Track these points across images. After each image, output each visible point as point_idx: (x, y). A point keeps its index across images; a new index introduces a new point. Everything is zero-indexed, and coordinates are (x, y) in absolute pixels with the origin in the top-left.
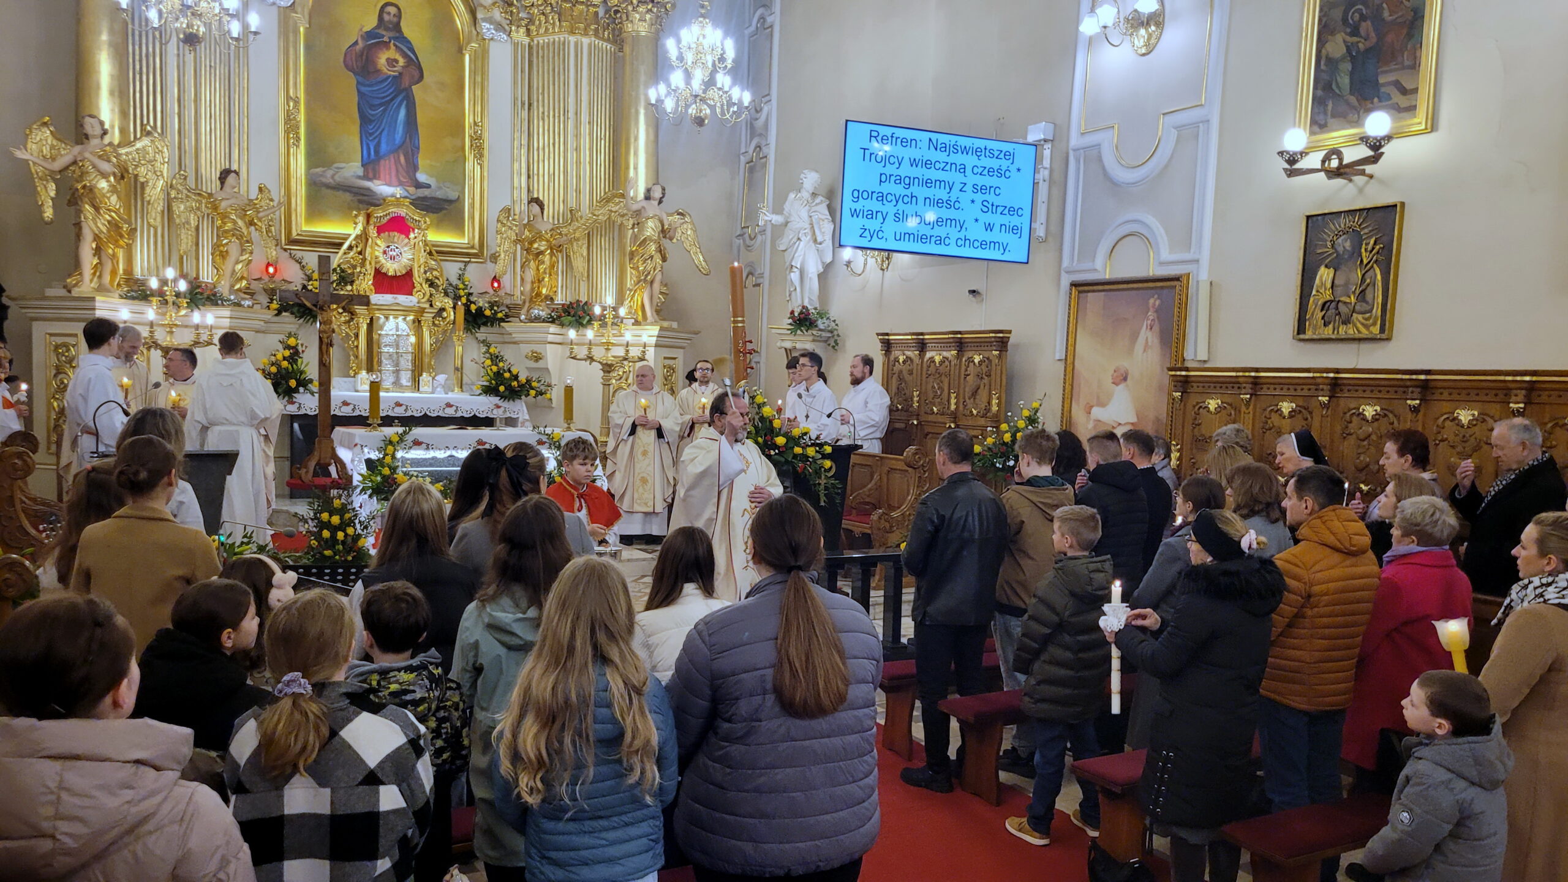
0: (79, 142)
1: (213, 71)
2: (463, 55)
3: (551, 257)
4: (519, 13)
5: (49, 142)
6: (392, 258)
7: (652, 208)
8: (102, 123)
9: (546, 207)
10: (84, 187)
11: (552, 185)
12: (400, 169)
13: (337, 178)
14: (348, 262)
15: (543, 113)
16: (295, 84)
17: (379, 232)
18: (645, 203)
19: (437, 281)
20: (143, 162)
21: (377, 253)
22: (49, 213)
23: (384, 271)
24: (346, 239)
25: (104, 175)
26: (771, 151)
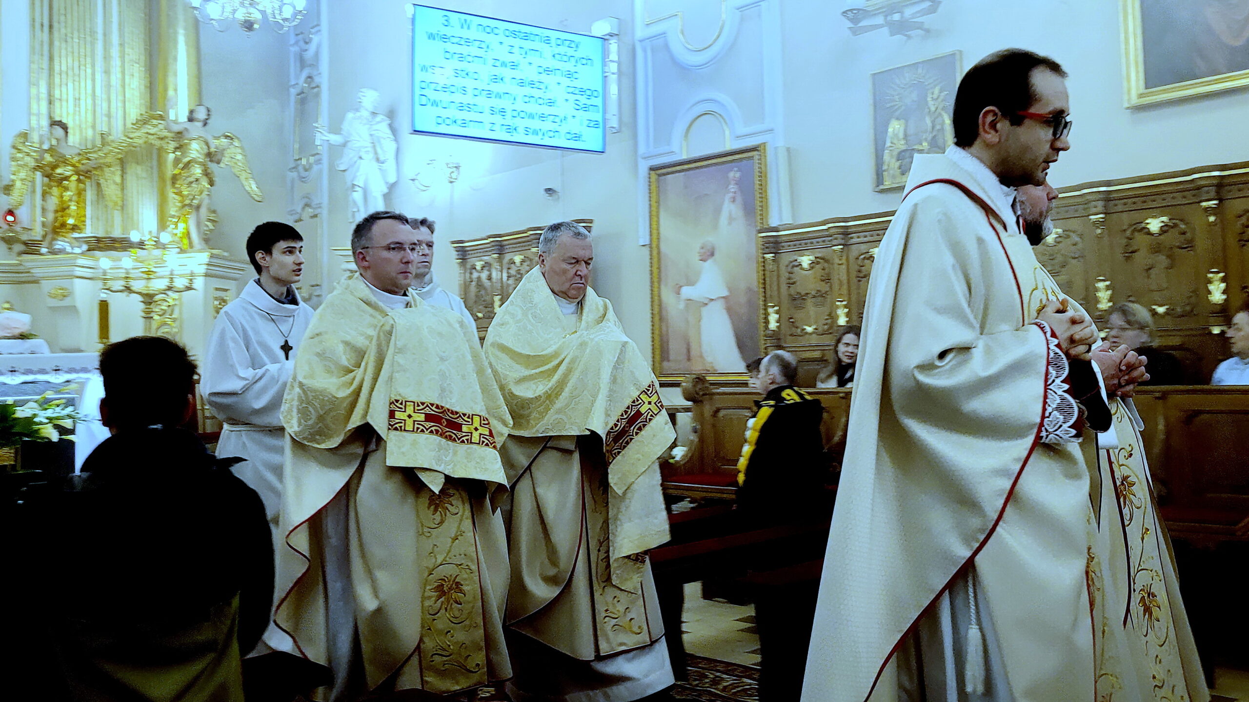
3: (78, 184)
7: (196, 129)
9: (71, 131)
11: (77, 109)
18: (189, 125)
26: (324, 79)
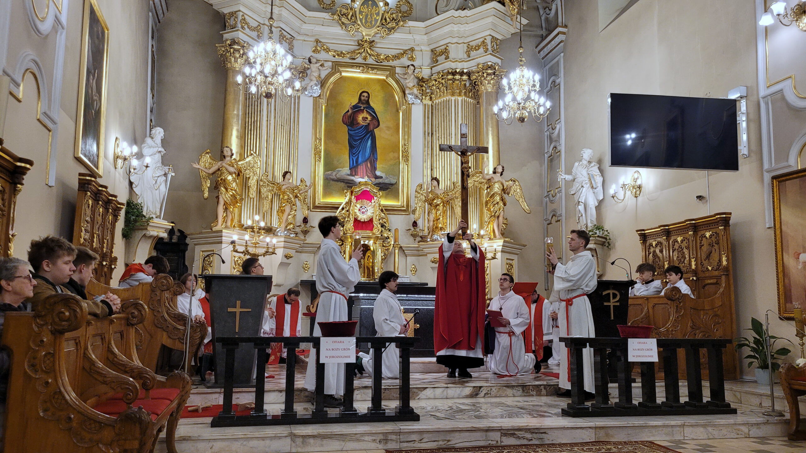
0: (221, 160)
1: (283, 127)
2: (399, 113)
3: (443, 207)
4: (426, 90)
5: (209, 161)
6: (363, 213)
7: (497, 177)
8: (231, 150)
9: (440, 182)
10: (221, 179)
11: (443, 172)
12: (368, 170)
13: (337, 176)
14: (342, 216)
15: (439, 137)
16: (320, 132)
17: (357, 200)
18: (494, 175)
19: (385, 224)
20: (248, 168)
21: (356, 211)
22: (206, 195)
23: (359, 219)
24: (340, 205)
25: (231, 173)
26: (562, 148)
